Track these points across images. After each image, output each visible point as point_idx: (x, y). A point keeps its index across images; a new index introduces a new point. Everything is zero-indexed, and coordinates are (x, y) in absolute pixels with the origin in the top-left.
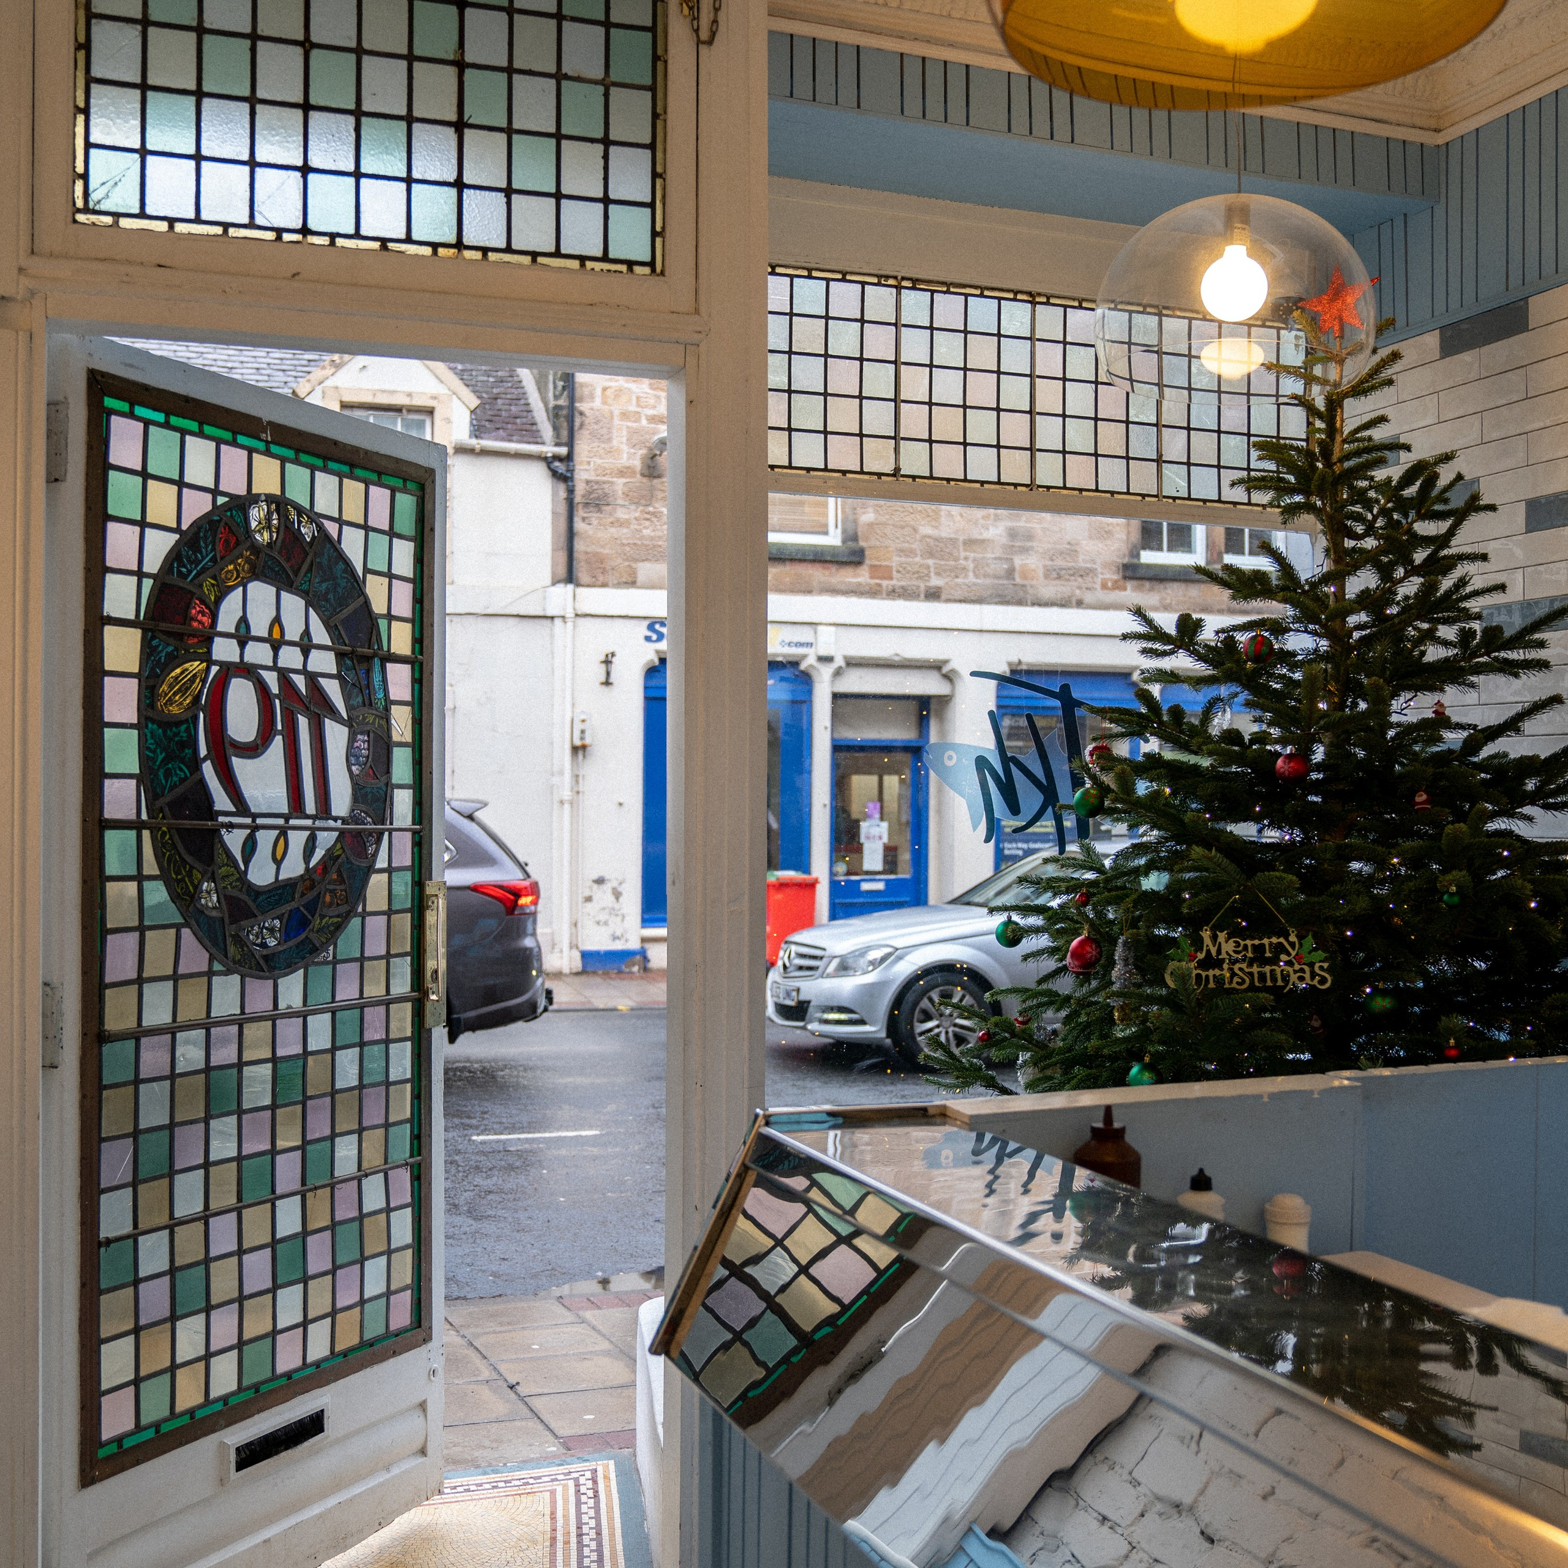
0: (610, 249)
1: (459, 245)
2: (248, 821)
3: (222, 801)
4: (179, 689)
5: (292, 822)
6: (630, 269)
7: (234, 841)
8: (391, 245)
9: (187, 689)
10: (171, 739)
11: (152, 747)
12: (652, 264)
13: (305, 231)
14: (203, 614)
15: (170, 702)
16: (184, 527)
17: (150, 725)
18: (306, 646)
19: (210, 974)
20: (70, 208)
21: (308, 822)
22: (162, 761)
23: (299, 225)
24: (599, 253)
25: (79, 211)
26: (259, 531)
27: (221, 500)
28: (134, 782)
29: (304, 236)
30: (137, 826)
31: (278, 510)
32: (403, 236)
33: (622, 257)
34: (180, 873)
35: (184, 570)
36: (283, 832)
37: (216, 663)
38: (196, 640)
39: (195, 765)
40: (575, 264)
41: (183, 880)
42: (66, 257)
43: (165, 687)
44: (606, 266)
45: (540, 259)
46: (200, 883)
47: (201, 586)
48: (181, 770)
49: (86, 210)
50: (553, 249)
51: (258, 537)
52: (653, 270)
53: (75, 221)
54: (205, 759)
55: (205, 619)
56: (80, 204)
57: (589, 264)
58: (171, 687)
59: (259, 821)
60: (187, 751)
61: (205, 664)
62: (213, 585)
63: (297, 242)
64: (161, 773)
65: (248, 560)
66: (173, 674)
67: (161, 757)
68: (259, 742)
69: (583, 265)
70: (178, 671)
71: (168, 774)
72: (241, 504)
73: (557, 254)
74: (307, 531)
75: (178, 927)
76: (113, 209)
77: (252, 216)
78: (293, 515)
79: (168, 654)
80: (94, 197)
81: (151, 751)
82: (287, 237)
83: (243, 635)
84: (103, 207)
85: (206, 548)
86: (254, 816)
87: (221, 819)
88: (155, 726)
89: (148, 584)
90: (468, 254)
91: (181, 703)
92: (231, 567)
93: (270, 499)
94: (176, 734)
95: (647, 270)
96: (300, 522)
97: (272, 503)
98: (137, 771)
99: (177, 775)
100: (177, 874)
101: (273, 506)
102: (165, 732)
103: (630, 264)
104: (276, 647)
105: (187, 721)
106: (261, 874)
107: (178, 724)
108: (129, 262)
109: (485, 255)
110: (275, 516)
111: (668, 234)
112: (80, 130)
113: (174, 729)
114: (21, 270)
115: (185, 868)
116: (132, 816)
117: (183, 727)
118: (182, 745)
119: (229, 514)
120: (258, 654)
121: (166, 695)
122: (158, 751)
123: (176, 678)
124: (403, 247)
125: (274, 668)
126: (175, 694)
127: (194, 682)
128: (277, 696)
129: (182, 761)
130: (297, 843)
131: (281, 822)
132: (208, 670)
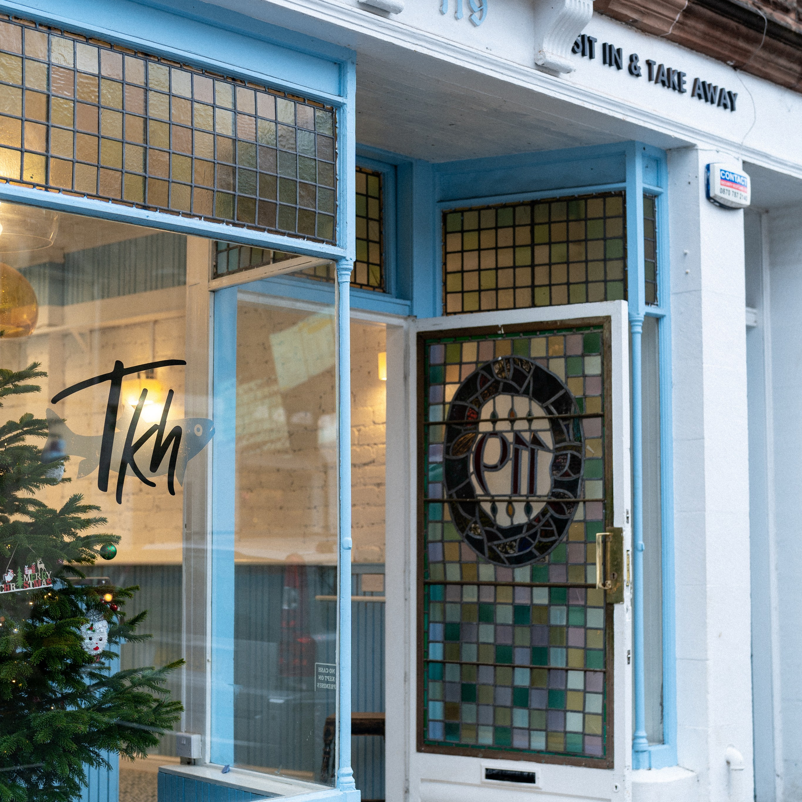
2: (489, 498)
3: (479, 491)
4: (462, 446)
5: (513, 498)
7: (487, 507)
9: (465, 446)
14: (473, 414)
15: (457, 452)
16: (463, 380)
17: (448, 462)
18: (530, 419)
19: (478, 563)
21: (524, 498)
26: (500, 373)
27: (479, 366)
28: (441, 484)
30: (442, 501)
31: (509, 362)
34: (460, 520)
35: (463, 398)
36: (510, 502)
37: (480, 433)
38: (469, 426)
39: (468, 476)
41: (462, 524)
46: (471, 524)
51: (499, 376)
54: (472, 473)
55: (474, 416)
58: (458, 445)
59: (496, 498)
61: (474, 434)
65: (495, 387)
68: (499, 464)
70: (462, 438)
72: (490, 365)
75: (460, 542)
78: (518, 362)
83: (494, 419)
86: (493, 496)
87: (479, 498)
88: (450, 463)
89: (447, 407)
91: (462, 452)
92: (486, 392)
96: (523, 365)
98: (443, 480)
104: (512, 422)
105: (464, 459)
106: (503, 520)
110: (508, 365)
115: (463, 519)
116: (440, 497)
119: (484, 370)
120: (502, 426)
123: (461, 441)
126: (459, 448)
127: (469, 443)
128: (511, 443)
130: (519, 508)
131: (507, 498)
132: (476, 437)
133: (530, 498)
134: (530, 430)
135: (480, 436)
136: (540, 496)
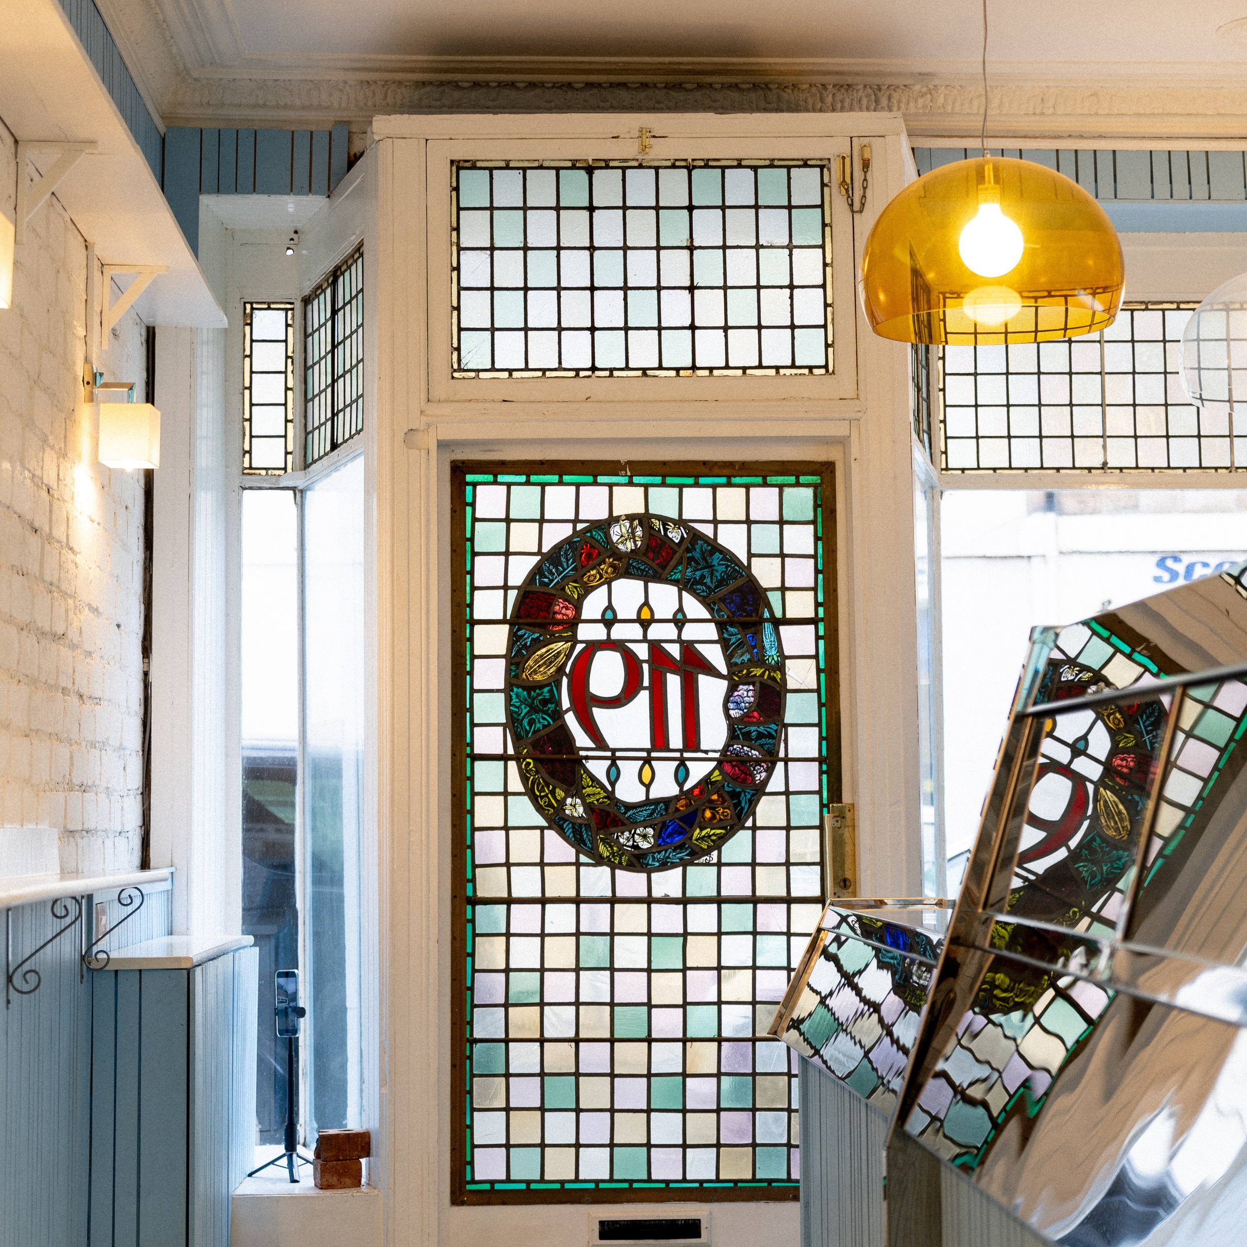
0: (796, 359)
1: (694, 368)
2: (609, 754)
3: (582, 739)
4: (544, 663)
5: (654, 754)
6: (811, 372)
7: (598, 768)
8: (649, 372)
9: (551, 663)
10: (534, 699)
11: (517, 704)
12: (826, 367)
13: (594, 368)
14: (567, 608)
15: (535, 672)
16: (545, 550)
17: (515, 689)
19: (578, 865)
20: (450, 370)
21: (678, 755)
22: (526, 714)
23: (589, 365)
24: (789, 363)
25: (455, 371)
26: (622, 542)
27: (580, 526)
28: (501, 729)
29: (593, 372)
30: (504, 758)
31: (641, 524)
32: (657, 365)
33: (804, 364)
34: (544, 791)
35: (546, 580)
36: (647, 762)
37: (580, 642)
38: (561, 627)
39: (558, 714)
40: (773, 372)
41: (546, 796)
42: (447, 401)
43: (530, 662)
44: (794, 371)
45: (748, 371)
46: (565, 799)
47: (563, 589)
48: (544, 719)
49: (460, 370)
50: (757, 364)
51: (620, 546)
52: (827, 371)
53: (453, 378)
54: (567, 711)
55: (568, 612)
56: (455, 366)
57: (782, 371)
58: (536, 662)
59: (618, 754)
60: (550, 706)
61: (569, 644)
62: (576, 588)
63: (589, 377)
64: (525, 722)
65: (611, 565)
66: (539, 653)
67: (525, 711)
68: (623, 696)
69: (778, 372)
70: (544, 650)
71: (531, 722)
72: (603, 526)
73: (760, 366)
74: (675, 535)
75: (542, 829)
76: (475, 368)
77: (560, 363)
78: (657, 524)
79: (533, 639)
80: (463, 361)
81: (516, 707)
82: (582, 374)
83: (609, 620)
84: (469, 367)
85: (568, 560)
86: (614, 751)
87: (582, 753)
88: (520, 690)
89: (513, 595)
90: (700, 373)
91: (545, 673)
92: (593, 572)
93: (631, 518)
94: (539, 695)
95: (823, 371)
96: (666, 530)
97: (634, 519)
98: (504, 721)
99: (540, 722)
100: (540, 792)
101: (636, 522)
102: (529, 694)
103: (811, 368)
104: (645, 624)
105: (549, 685)
106: (629, 792)
107: (541, 687)
108: (485, 401)
109: (711, 372)
110: (639, 529)
111: (836, 345)
112: (455, 321)
113: (538, 691)
114: (422, 412)
115: (548, 788)
116: (500, 751)
117: (546, 689)
118: (545, 702)
119: (589, 534)
120: (626, 632)
121: (531, 668)
122: (523, 707)
123: (541, 656)
124: (657, 373)
125: (645, 640)
126: (539, 667)
127: (558, 657)
128: (645, 661)
129: (546, 713)
130: (665, 771)
131: (644, 754)
132: (573, 648)
133: (686, 755)
134: (679, 640)
135: (579, 647)
136: (706, 752)
